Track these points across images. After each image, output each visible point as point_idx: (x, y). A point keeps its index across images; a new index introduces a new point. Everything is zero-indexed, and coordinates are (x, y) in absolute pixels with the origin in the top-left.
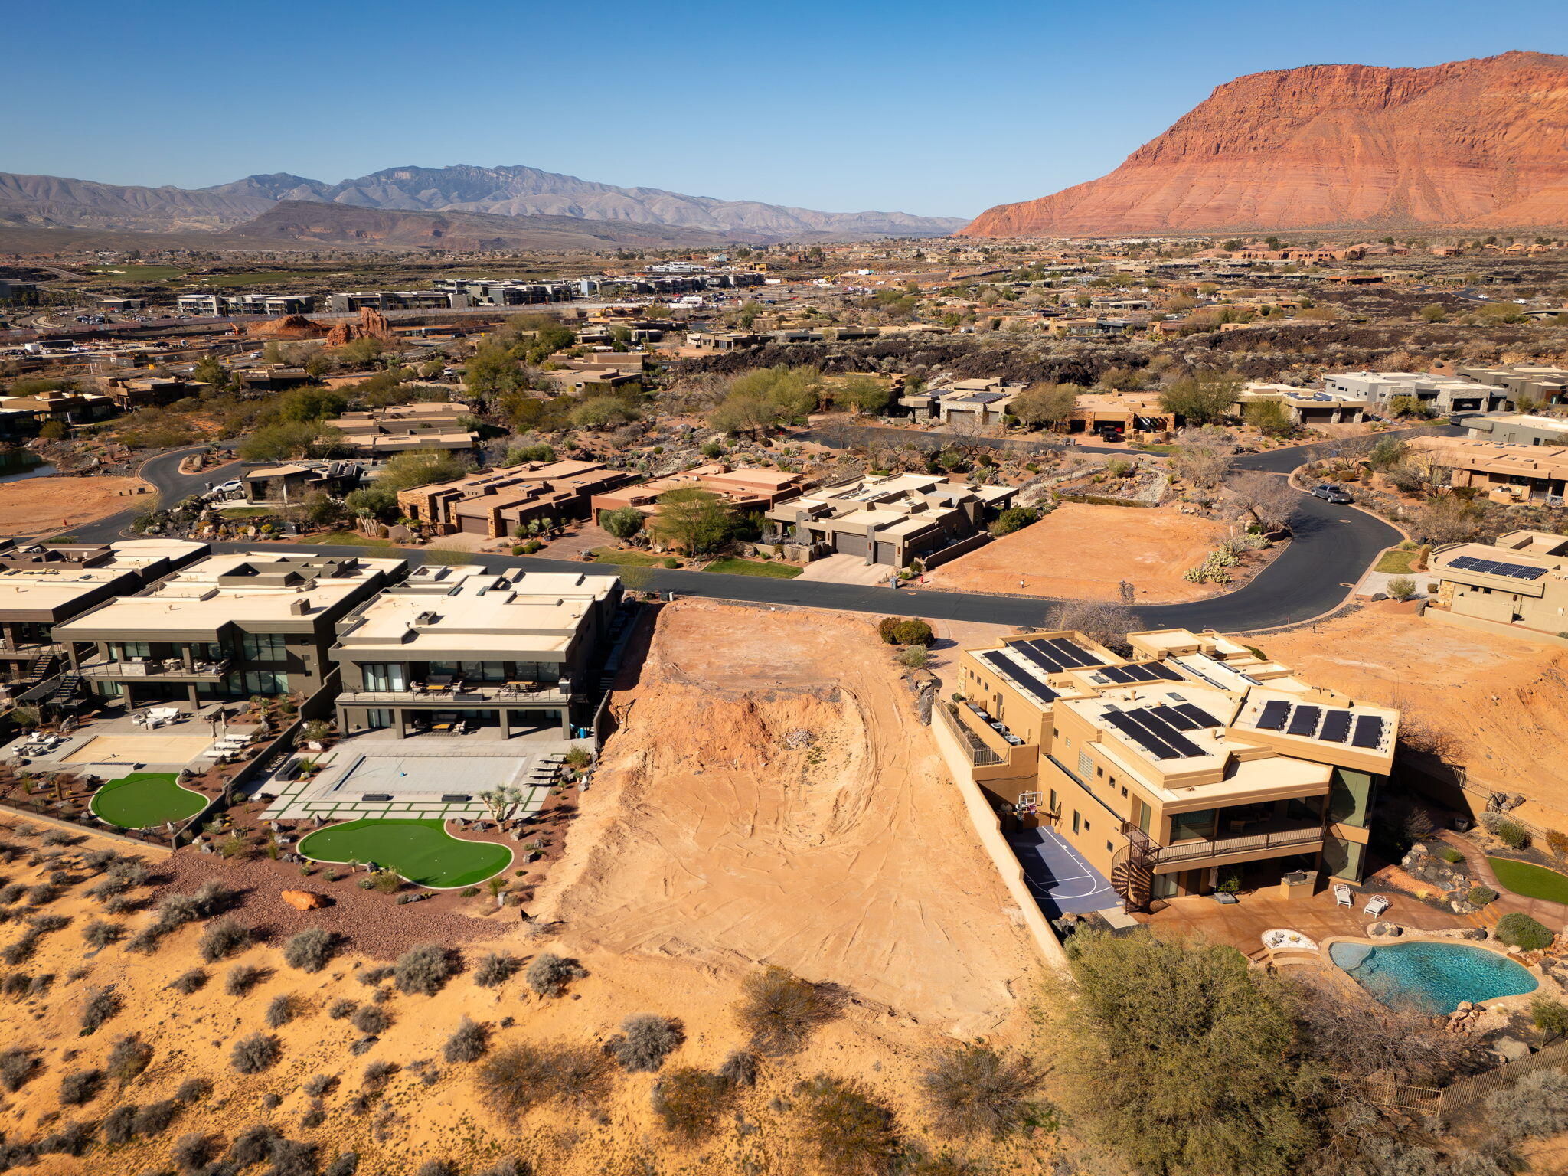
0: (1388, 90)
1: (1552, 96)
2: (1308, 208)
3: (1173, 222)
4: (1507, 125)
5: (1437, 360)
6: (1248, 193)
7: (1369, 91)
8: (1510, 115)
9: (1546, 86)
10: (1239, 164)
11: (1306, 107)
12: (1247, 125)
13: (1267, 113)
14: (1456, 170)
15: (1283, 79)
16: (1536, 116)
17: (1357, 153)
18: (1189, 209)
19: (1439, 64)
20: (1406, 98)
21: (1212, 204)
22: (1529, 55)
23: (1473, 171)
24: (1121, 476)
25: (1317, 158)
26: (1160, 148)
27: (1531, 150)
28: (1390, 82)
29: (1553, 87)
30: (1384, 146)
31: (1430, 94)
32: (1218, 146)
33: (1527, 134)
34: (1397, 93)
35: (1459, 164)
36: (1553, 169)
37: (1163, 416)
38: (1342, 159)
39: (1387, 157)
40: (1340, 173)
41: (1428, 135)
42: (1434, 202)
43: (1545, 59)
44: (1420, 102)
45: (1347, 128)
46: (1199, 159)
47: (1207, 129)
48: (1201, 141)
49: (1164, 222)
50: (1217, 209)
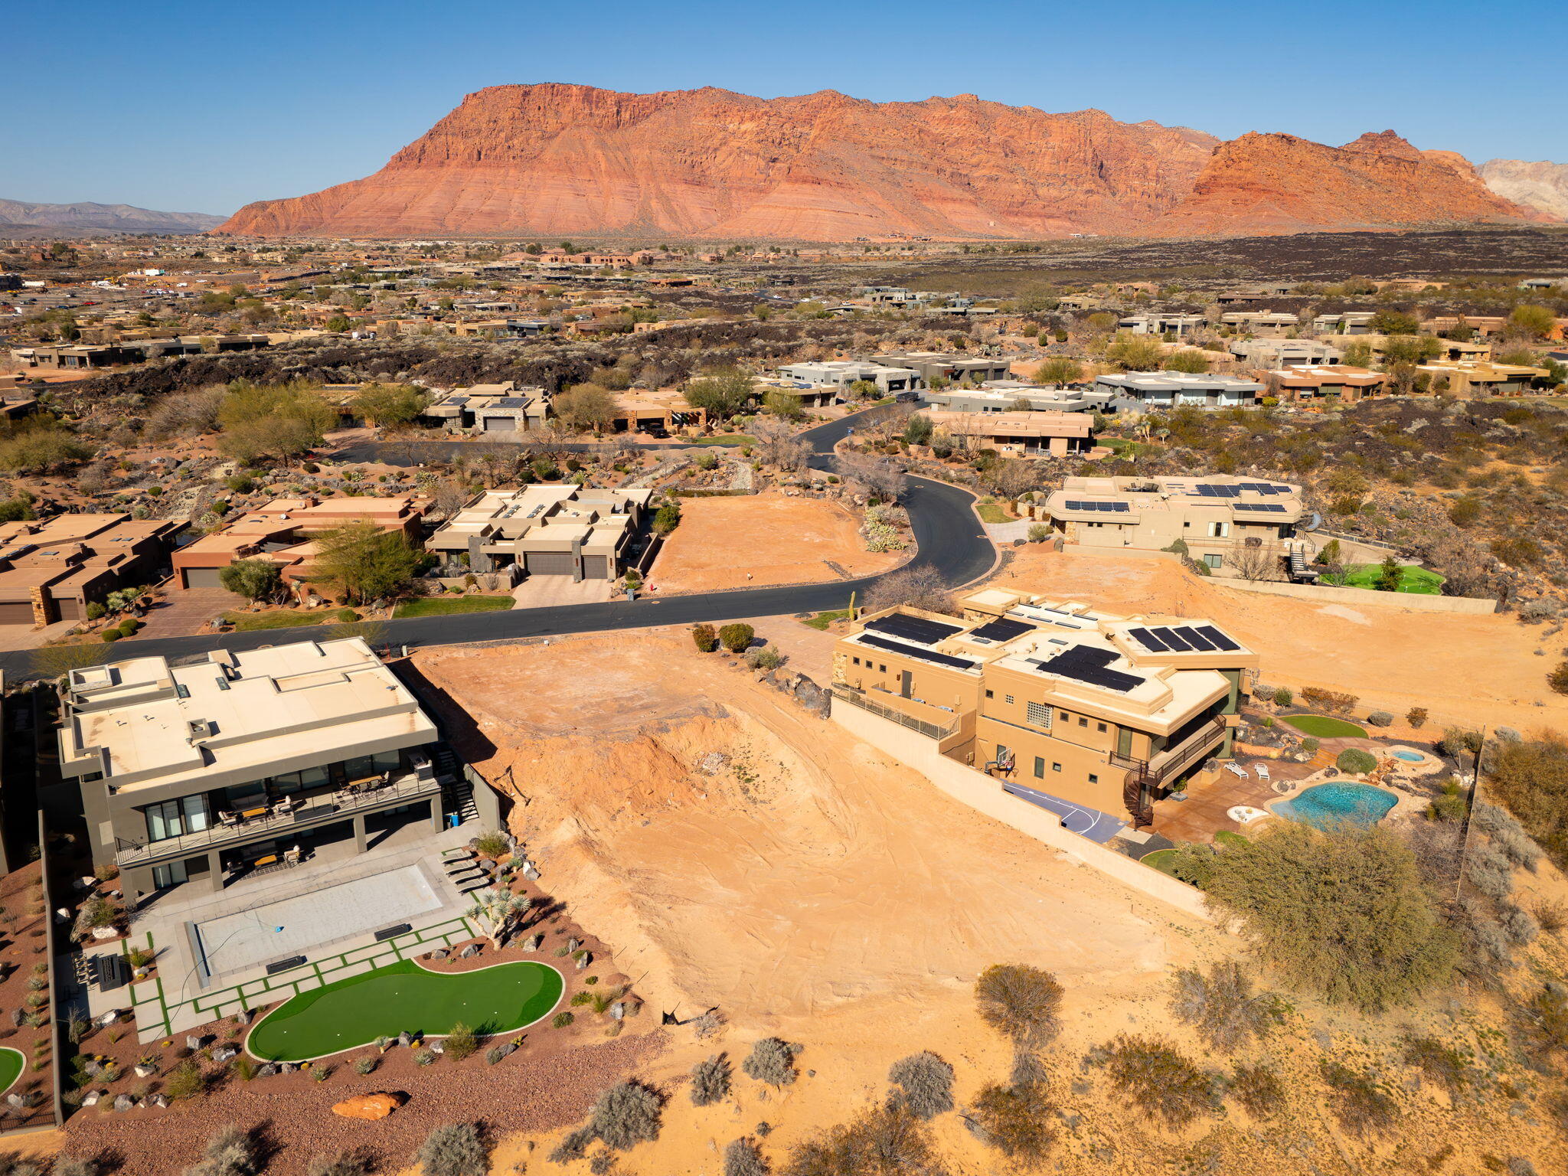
0: (618, 112)
1: (743, 127)
2: (571, 216)
3: (451, 225)
4: (716, 150)
5: (836, 350)
6: (516, 199)
7: (602, 112)
8: (716, 142)
9: (737, 120)
10: (502, 171)
11: (552, 124)
12: (503, 135)
13: (519, 125)
14: (684, 187)
15: (526, 94)
16: (734, 144)
17: (603, 167)
18: (464, 212)
19: (654, 92)
20: (634, 120)
21: (485, 208)
22: (720, 91)
23: (697, 188)
24: (709, 469)
25: (571, 170)
26: (423, 151)
27: (736, 172)
28: (619, 104)
29: (742, 121)
30: (623, 162)
31: (652, 117)
32: (479, 153)
33: (731, 159)
34: (626, 115)
35: (686, 182)
36: (754, 190)
37: (695, 410)
38: (591, 172)
39: (627, 172)
40: (592, 185)
41: (658, 155)
42: (671, 213)
43: (733, 96)
44: (644, 125)
45: (590, 144)
46: (463, 164)
47: (465, 135)
48: (462, 147)
49: (442, 225)
50: (491, 214)
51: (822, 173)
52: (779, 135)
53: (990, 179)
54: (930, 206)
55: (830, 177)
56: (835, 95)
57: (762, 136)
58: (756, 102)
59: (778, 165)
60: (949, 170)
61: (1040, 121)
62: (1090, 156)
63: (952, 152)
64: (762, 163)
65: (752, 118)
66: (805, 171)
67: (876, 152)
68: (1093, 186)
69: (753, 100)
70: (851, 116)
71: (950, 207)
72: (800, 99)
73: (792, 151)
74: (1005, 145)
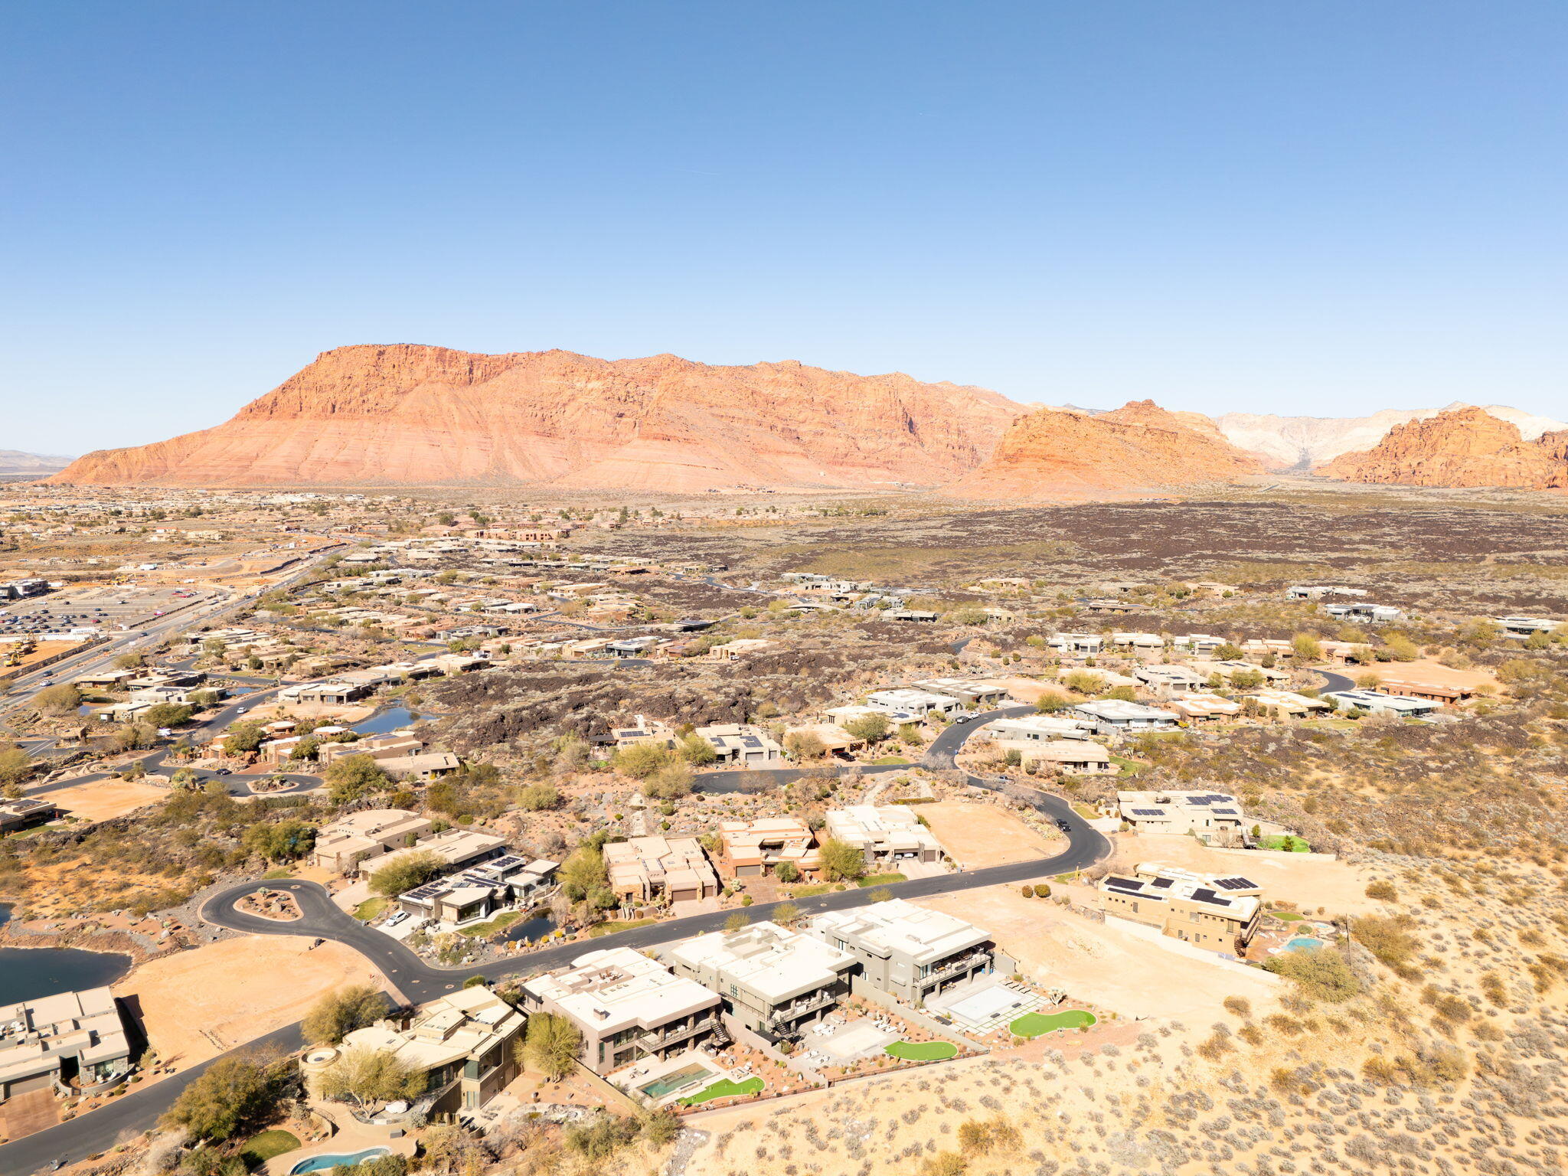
0: (471, 371)
1: (590, 386)
2: (427, 466)
3: (305, 474)
4: (564, 405)
6: (371, 449)
7: (455, 370)
8: (565, 398)
9: (584, 379)
10: (357, 423)
11: (406, 378)
12: (357, 390)
13: (374, 381)
14: (536, 438)
15: (381, 353)
16: (582, 400)
17: (457, 420)
18: (319, 461)
19: (505, 353)
20: (486, 378)
21: (341, 458)
22: (567, 353)
23: (548, 440)
25: (425, 422)
26: (275, 403)
27: (585, 425)
28: (471, 363)
29: (589, 380)
30: (476, 416)
31: (503, 375)
32: (334, 407)
33: (579, 413)
34: (477, 373)
35: (537, 434)
36: (602, 441)
38: (446, 425)
39: (480, 424)
40: (446, 436)
41: (509, 409)
42: (525, 464)
43: (579, 358)
44: (494, 382)
45: (444, 399)
46: (317, 416)
47: (320, 390)
48: (316, 401)
49: (296, 474)
50: (346, 463)
51: (669, 431)
52: (622, 393)
53: (816, 434)
54: (766, 457)
55: (678, 434)
56: (673, 359)
57: (608, 394)
58: (601, 363)
59: (624, 419)
60: (780, 426)
61: (856, 384)
62: (900, 413)
63: (782, 411)
64: (610, 418)
65: (598, 378)
66: (656, 430)
67: (716, 411)
68: (905, 440)
69: (598, 361)
70: (691, 379)
71: (784, 458)
72: (641, 361)
73: (636, 407)
74: (826, 404)
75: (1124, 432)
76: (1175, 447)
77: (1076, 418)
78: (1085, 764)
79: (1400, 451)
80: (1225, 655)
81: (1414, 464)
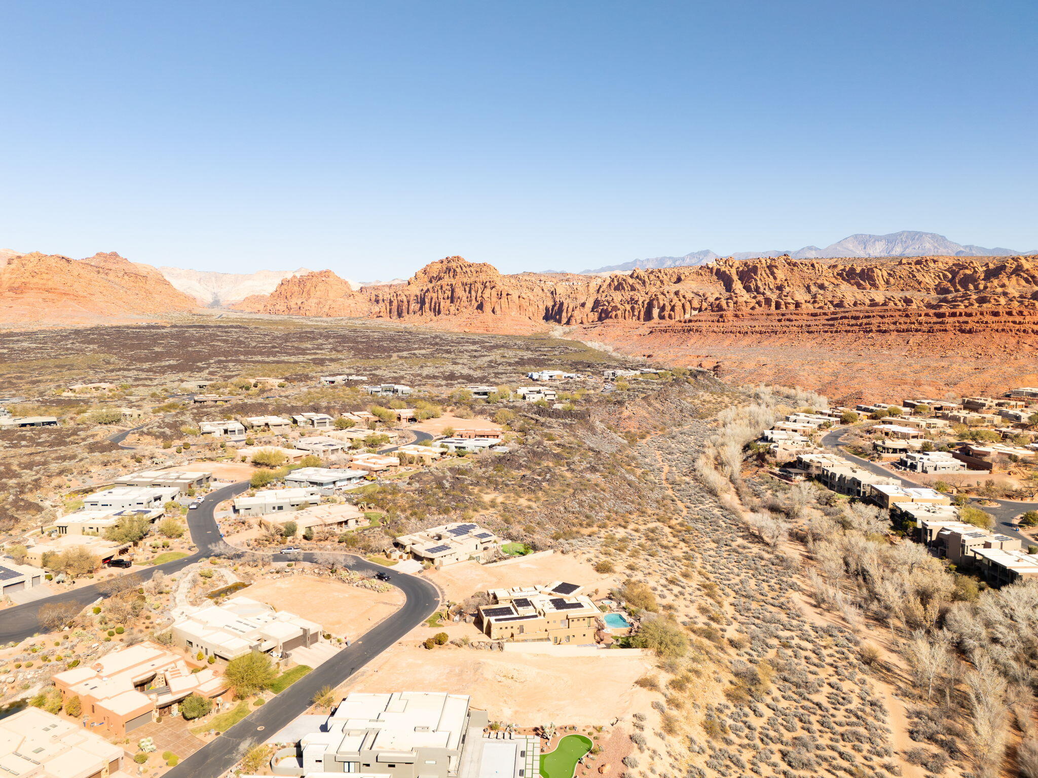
24: (210, 578)
37: (128, 545)
75: (107, 274)
76: (147, 287)
77: (68, 261)
78: (346, 522)
79: (289, 295)
80: (342, 425)
81: (299, 303)
